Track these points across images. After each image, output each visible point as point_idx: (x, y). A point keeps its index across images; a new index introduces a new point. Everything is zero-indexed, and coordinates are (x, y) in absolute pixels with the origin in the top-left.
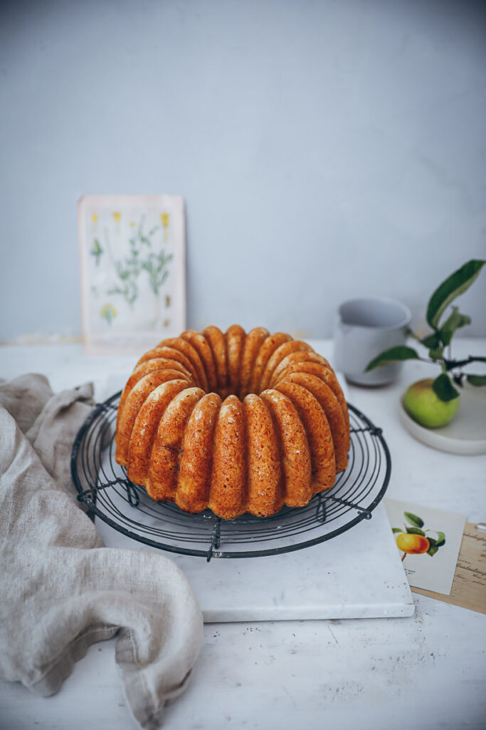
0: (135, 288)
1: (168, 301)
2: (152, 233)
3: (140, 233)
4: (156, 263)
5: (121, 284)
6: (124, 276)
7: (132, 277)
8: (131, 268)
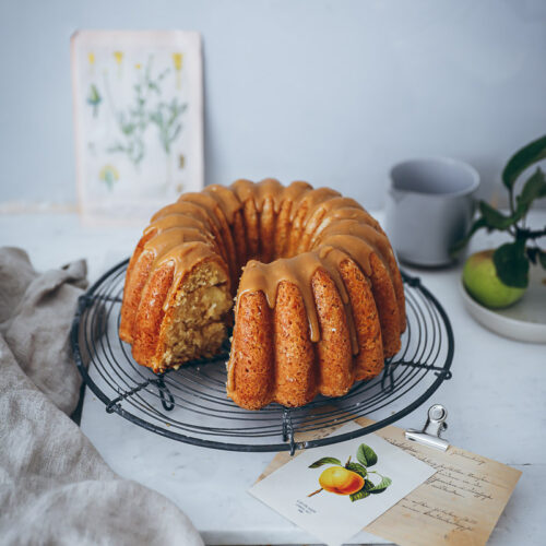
0: (142, 145)
1: (182, 161)
2: (161, 77)
3: (147, 78)
4: (167, 115)
5: (124, 140)
6: (128, 130)
7: (137, 131)
8: (137, 120)
